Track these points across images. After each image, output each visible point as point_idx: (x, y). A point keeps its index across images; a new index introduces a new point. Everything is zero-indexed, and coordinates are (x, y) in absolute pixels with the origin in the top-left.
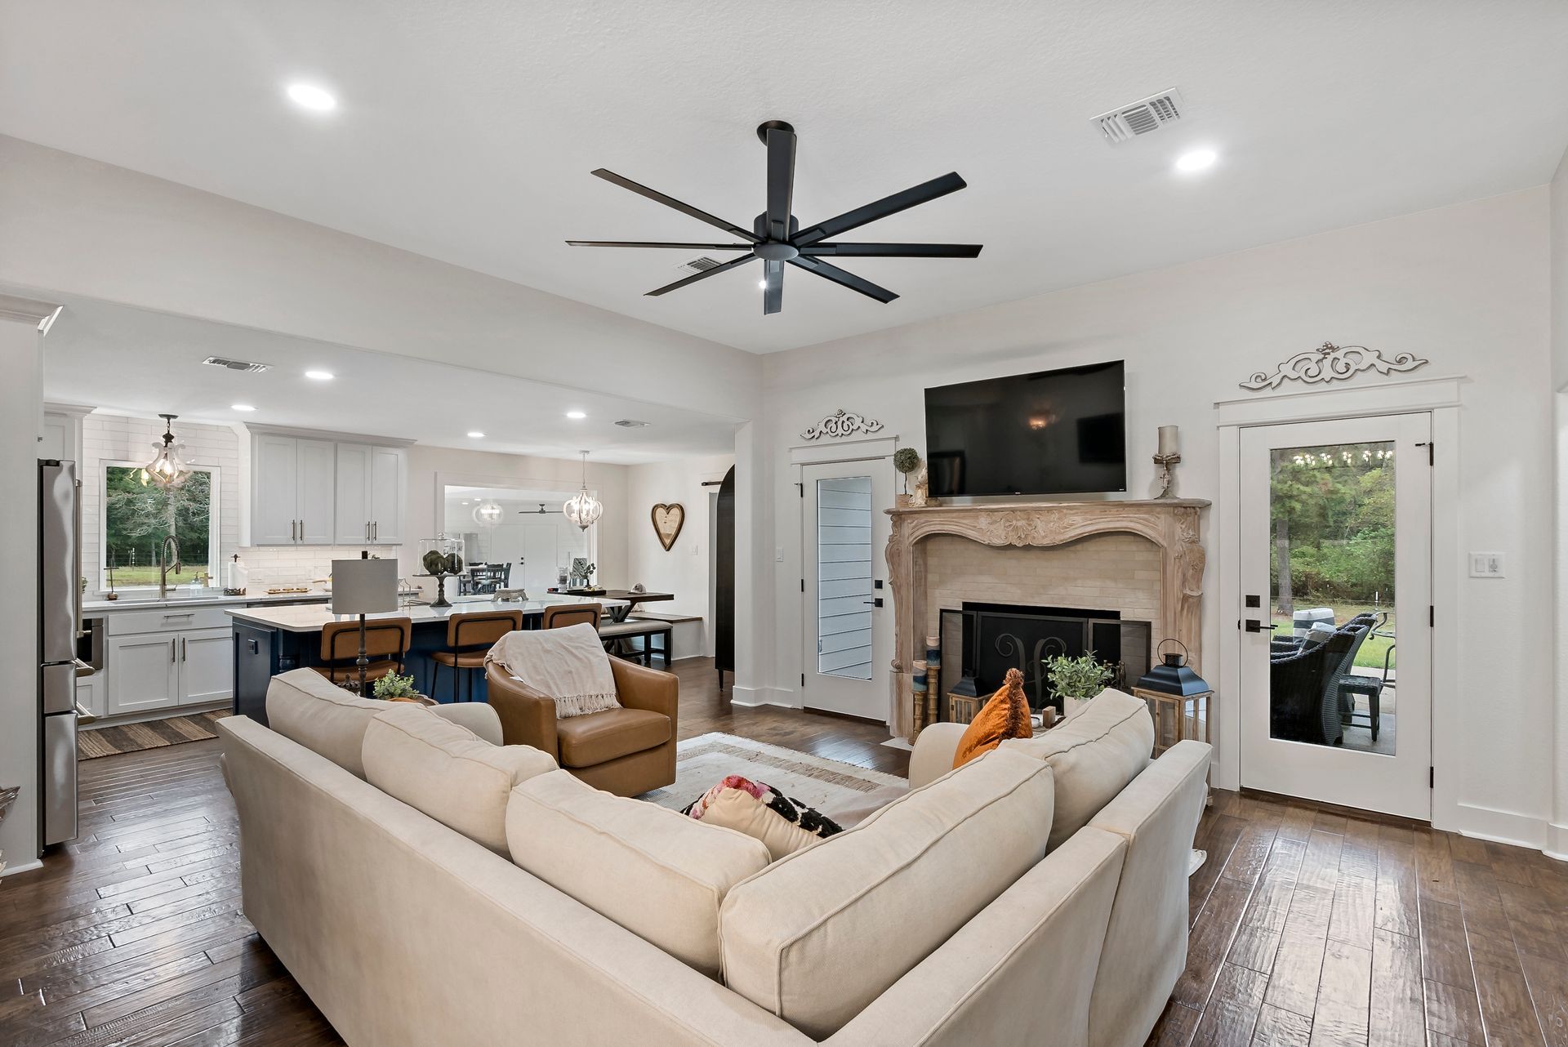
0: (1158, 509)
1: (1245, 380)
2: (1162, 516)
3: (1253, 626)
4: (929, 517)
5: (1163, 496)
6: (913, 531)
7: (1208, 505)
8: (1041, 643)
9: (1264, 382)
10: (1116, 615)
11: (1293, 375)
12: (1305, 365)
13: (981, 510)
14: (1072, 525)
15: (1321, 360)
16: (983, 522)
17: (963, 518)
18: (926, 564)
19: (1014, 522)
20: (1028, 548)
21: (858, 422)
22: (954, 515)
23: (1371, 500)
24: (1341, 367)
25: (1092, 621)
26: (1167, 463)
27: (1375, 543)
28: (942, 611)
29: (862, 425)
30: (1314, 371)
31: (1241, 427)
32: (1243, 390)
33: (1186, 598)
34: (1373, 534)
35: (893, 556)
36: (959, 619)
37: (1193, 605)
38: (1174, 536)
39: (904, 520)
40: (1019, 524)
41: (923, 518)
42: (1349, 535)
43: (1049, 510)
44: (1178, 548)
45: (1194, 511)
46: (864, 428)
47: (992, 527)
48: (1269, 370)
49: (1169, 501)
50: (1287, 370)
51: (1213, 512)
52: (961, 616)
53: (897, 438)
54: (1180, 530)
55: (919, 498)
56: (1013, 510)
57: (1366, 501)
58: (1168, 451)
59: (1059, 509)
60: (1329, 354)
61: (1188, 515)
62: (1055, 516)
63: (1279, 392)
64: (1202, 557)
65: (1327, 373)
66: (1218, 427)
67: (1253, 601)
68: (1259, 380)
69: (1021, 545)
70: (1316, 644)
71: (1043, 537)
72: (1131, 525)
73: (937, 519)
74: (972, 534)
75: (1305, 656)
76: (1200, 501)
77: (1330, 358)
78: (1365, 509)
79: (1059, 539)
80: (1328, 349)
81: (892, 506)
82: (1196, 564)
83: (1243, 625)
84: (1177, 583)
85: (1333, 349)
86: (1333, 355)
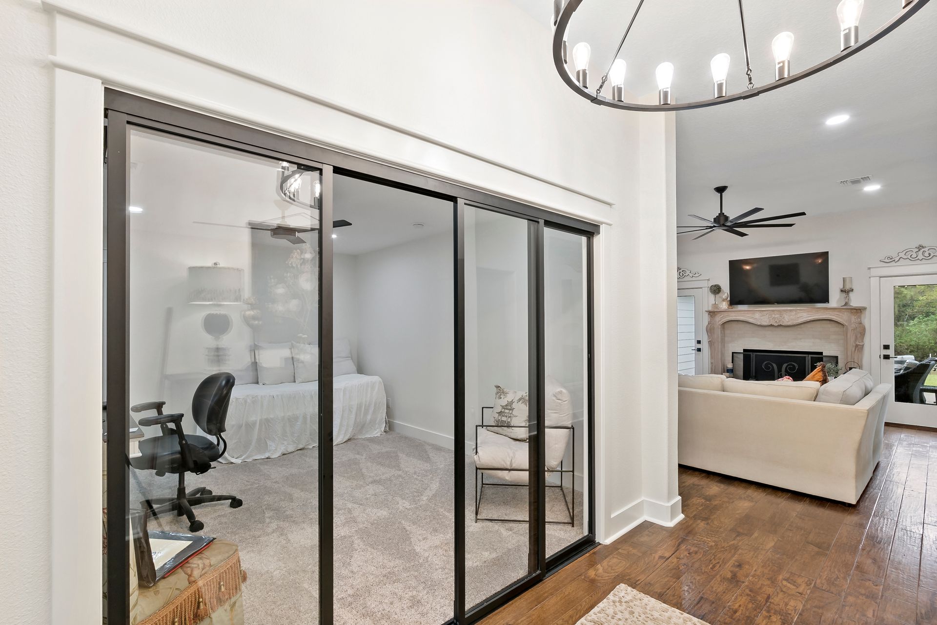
0: (844, 310)
1: (882, 258)
2: (845, 313)
3: (887, 357)
4: (730, 313)
5: (845, 305)
6: (720, 319)
7: (865, 309)
8: (785, 366)
9: (891, 260)
10: (821, 353)
11: (905, 257)
12: (910, 254)
13: (756, 311)
14: (802, 317)
15: (918, 252)
16: (757, 315)
17: (748, 314)
18: (724, 333)
19: (773, 316)
20: (780, 326)
21: (688, 272)
22: (742, 312)
23: (924, 298)
24: (926, 254)
25: (810, 356)
26: (846, 291)
27: (927, 325)
28: (733, 353)
29: (690, 274)
30: (914, 255)
31: (880, 277)
32: (882, 263)
33: (857, 346)
34: (926, 319)
35: (710, 330)
36: (741, 356)
37: (859, 348)
38: (851, 322)
39: (716, 315)
40: (776, 316)
41: (726, 314)
42: (907, 319)
43: (791, 311)
44: (853, 326)
45: (859, 311)
46: (691, 275)
47: (762, 318)
48: (894, 255)
49: (848, 307)
50: (902, 255)
51: (867, 311)
52: (742, 355)
53: (708, 280)
54: (853, 318)
55: (724, 306)
56: (773, 311)
57: (921, 298)
58: (847, 287)
59: (796, 310)
60: (921, 249)
61: (857, 313)
62: (794, 313)
63: (898, 264)
64: (864, 329)
65: (920, 256)
66: (870, 277)
67: (886, 347)
68: (889, 258)
69: (777, 325)
70: (909, 368)
71: (787, 322)
72: (830, 317)
73: (733, 314)
74: (751, 320)
75: (905, 374)
76: (863, 307)
77: (922, 251)
78: (919, 303)
79: (795, 322)
80: (920, 247)
81: (710, 309)
82: (861, 332)
83: (882, 357)
84: (853, 339)
85: (923, 247)
86: (923, 250)
